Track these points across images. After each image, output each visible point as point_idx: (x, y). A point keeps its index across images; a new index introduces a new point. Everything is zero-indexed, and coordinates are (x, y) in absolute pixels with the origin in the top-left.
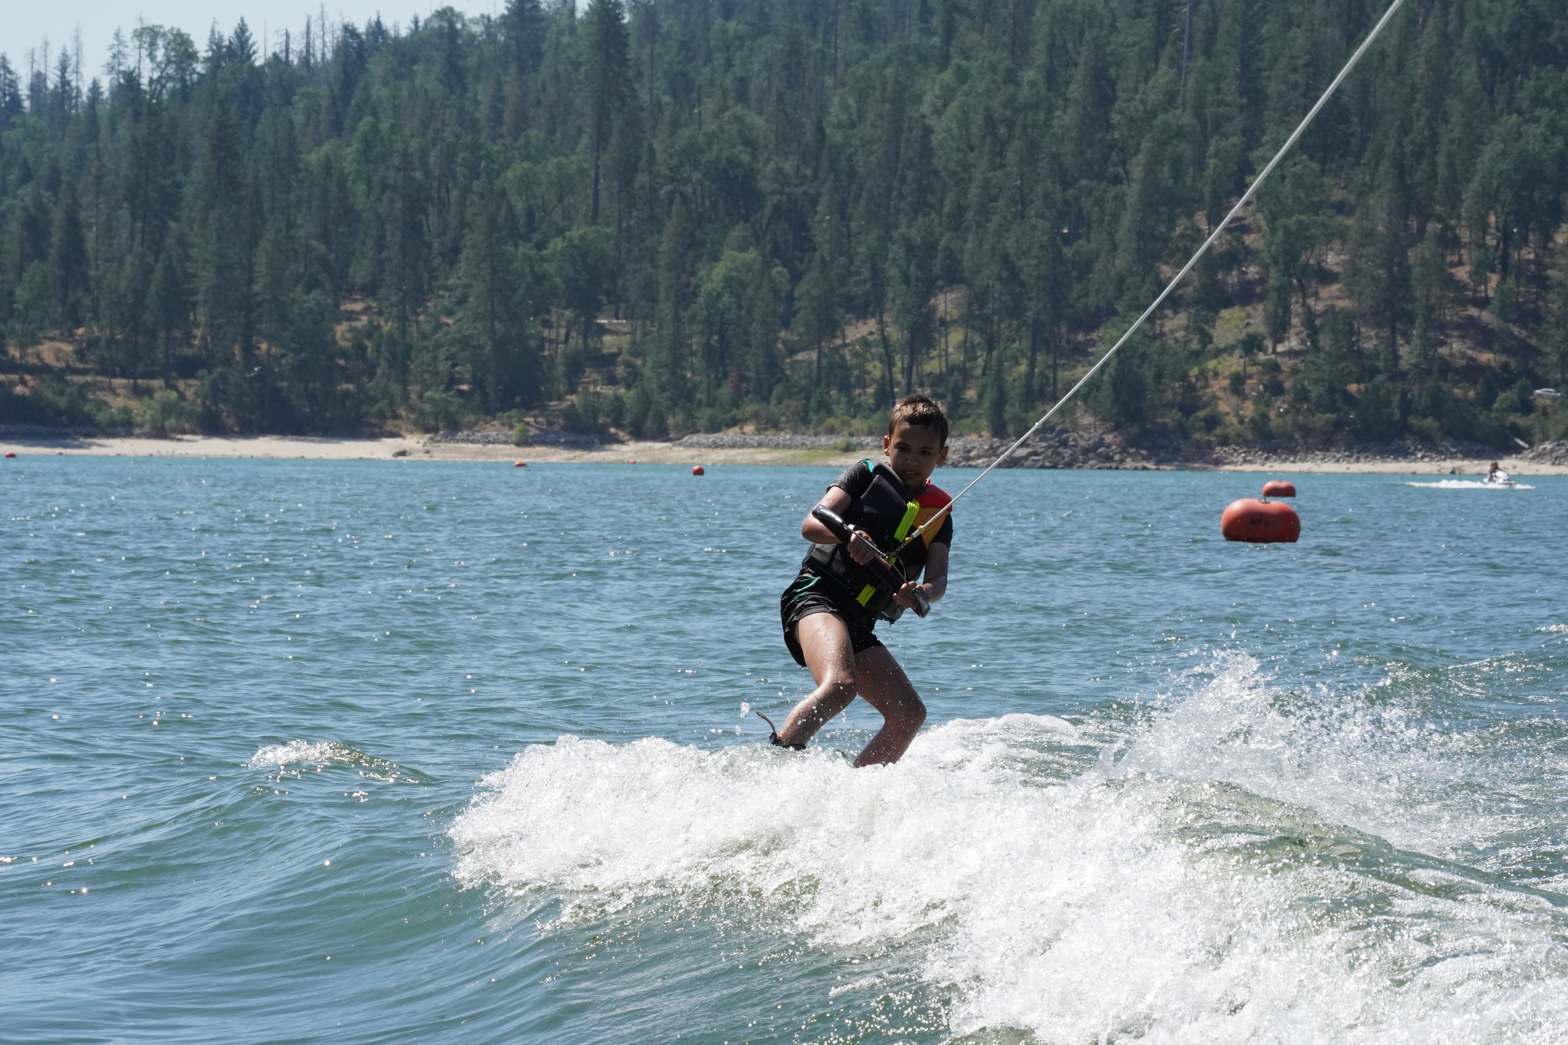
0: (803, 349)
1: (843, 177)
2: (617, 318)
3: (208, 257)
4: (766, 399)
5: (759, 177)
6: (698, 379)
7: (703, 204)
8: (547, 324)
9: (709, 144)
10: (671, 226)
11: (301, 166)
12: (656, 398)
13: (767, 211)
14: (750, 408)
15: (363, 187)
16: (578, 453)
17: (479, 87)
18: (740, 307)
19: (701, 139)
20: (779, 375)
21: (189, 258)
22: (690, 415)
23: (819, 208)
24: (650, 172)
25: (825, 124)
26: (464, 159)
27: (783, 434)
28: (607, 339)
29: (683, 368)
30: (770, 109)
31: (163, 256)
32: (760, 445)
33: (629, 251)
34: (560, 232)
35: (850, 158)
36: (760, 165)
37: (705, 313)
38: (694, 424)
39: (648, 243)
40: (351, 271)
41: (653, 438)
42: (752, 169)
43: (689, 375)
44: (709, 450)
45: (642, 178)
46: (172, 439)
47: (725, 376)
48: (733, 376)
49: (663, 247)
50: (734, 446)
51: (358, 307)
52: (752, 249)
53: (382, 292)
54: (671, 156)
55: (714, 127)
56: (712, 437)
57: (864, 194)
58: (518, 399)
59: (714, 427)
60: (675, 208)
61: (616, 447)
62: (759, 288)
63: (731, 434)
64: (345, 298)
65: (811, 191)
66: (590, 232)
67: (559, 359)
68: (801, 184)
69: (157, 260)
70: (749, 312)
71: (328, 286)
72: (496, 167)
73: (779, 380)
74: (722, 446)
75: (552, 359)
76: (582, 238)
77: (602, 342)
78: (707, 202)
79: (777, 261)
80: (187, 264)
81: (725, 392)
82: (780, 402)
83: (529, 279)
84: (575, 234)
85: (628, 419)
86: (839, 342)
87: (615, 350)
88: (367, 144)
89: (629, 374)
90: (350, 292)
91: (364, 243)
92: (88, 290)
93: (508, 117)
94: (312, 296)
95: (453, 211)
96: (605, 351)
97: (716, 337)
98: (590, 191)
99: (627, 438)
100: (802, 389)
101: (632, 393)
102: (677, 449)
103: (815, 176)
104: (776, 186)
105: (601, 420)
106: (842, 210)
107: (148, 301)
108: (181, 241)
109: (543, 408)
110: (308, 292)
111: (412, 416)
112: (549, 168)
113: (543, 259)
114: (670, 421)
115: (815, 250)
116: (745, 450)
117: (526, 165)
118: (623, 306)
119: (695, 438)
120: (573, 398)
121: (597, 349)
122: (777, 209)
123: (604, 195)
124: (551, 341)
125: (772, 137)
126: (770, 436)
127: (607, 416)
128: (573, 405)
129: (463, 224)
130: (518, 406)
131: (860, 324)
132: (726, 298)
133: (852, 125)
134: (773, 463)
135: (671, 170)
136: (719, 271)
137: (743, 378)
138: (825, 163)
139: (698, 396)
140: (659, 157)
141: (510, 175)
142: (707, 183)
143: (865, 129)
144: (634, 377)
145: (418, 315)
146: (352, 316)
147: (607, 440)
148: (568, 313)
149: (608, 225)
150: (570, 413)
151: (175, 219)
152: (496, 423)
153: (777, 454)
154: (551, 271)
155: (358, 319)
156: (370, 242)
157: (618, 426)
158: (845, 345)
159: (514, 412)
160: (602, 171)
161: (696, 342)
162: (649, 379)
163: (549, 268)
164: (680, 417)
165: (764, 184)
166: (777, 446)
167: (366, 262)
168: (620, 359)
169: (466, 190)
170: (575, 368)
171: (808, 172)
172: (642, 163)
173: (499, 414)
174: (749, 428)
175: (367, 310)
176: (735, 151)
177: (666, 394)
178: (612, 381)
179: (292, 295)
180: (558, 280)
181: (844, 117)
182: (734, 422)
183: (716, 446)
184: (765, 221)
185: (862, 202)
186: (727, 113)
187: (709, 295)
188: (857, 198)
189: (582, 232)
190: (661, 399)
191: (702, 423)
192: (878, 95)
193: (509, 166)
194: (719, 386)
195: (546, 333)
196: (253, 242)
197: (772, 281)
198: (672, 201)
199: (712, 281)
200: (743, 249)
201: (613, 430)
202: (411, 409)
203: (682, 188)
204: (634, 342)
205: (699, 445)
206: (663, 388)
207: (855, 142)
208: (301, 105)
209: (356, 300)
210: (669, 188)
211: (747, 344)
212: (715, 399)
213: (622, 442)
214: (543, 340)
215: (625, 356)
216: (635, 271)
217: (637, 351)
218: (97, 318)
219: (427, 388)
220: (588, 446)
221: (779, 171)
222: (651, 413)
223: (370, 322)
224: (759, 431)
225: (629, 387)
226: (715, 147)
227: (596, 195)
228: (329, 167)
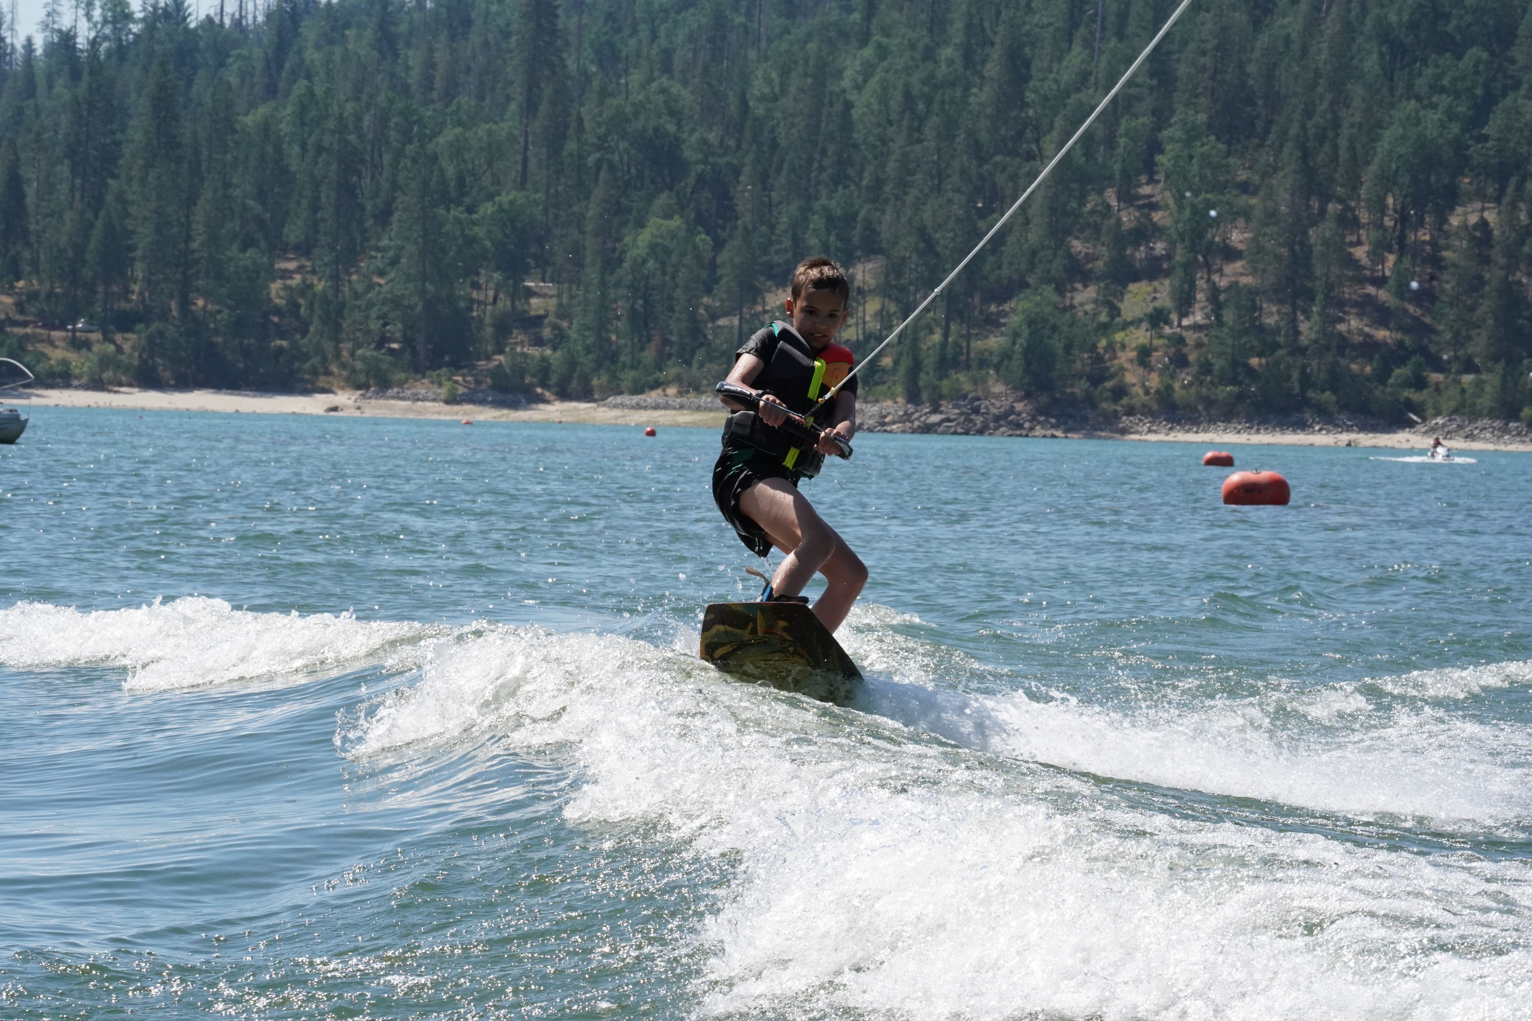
0: (726, 314)
1: (765, 149)
2: (544, 281)
3: (148, 214)
4: (688, 363)
5: (684, 147)
6: (622, 342)
7: (629, 172)
8: (476, 286)
9: (636, 114)
10: (598, 193)
11: (238, 127)
12: (581, 360)
13: (691, 180)
14: (672, 371)
15: (296, 149)
16: (505, 411)
17: (410, 53)
18: (664, 273)
19: (629, 109)
20: (702, 340)
21: (128, 215)
22: (614, 377)
23: (742, 178)
24: (579, 140)
25: (748, 96)
26: (396, 124)
27: (704, 397)
28: (534, 301)
29: (608, 331)
30: (696, 81)
31: (102, 213)
32: (682, 407)
33: (556, 217)
34: (490, 197)
35: (772, 130)
36: (685, 135)
37: (630, 277)
38: (618, 386)
39: (575, 209)
40: (285, 230)
41: (578, 398)
42: (677, 139)
43: (614, 338)
44: (633, 412)
45: (571, 146)
46: (109, 391)
47: (649, 340)
48: (657, 339)
49: (590, 213)
50: (656, 407)
51: (292, 265)
52: (677, 217)
53: (316, 251)
54: (599, 125)
55: (641, 97)
56: (636, 399)
57: (786, 165)
58: (447, 358)
59: (638, 389)
60: (602, 175)
61: (542, 406)
62: (683, 255)
63: (654, 396)
64: (279, 257)
65: (735, 161)
66: (520, 197)
67: (488, 320)
68: (725, 154)
69: (96, 217)
70: (673, 278)
71: (263, 244)
72: (428, 132)
73: (702, 345)
74: (645, 408)
75: (481, 321)
76: (511, 203)
77: (529, 304)
78: (633, 171)
79: (700, 229)
80: (127, 221)
81: (649, 355)
82: (702, 365)
83: (460, 241)
84: (504, 199)
85: (554, 379)
86: (759, 308)
87: (541, 312)
88: (303, 108)
89: (556, 336)
90: (285, 251)
91: (298, 204)
92: (29, 244)
93: (438, 84)
94: (248, 254)
95: (385, 174)
96: (532, 313)
97: (641, 302)
98: (519, 158)
99: (552, 398)
100: (723, 354)
101: (559, 354)
102: (602, 409)
103: (739, 147)
104: (700, 156)
105: (528, 380)
106: (763, 180)
107: (88, 257)
108: (121, 198)
109: (472, 367)
110: (244, 250)
111: (345, 373)
112: (480, 133)
113: (474, 223)
114: (595, 382)
115: (737, 218)
116: (668, 412)
117: (458, 130)
118: (550, 270)
119: (619, 399)
120: (501, 358)
121: (525, 311)
122: (700, 179)
123: (533, 162)
124: (479, 302)
125: (698, 108)
126: (692, 398)
127: (533, 376)
128: (500, 365)
129: (395, 186)
130: (448, 365)
132: (651, 264)
133: (775, 99)
134: (695, 425)
135: (599, 138)
136: (645, 237)
137: (666, 342)
138: (748, 134)
139: (623, 358)
140: (587, 125)
141: (441, 140)
142: (633, 152)
143: (787, 102)
144: (560, 339)
145: (350, 274)
146: (286, 274)
147: (534, 399)
148: (497, 276)
149: (536, 191)
150: (497, 373)
151: (114, 176)
152: (426, 381)
153: (698, 417)
154: (481, 235)
155: (291, 278)
156: (305, 203)
157: (544, 385)
158: (765, 312)
159: (444, 371)
160: (530, 138)
161: (621, 308)
162: (575, 341)
163: (479, 231)
164: (605, 378)
165: (688, 154)
166: (698, 409)
167: (300, 223)
168: (546, 321)
169: (399, 154)
170: (503, 329)
171: (732, 143)
172: (571, 131)
173: (429, 372)
174: (672, 391)
175: (300, 269)
176: (662, 121)
177: (590, 356)
178: (539, 342)
179: (228, 253)
180: (488, 244)
181: (767, 91)
182: (656, 385)
183: (638, 407)
184: (689, 190)
185: (784, 172)
186: (654, 85)
187: (635, 260)
188: (779, 170)
189: (511, 197)
190: (587, 361)
191: (625, 384)
192: (800, 69)
193: (440, 133)
194: (642, 349)
195: (475, 295)
196: (191, 201)
197: (696, 248)
198: (599, 168)
199: (638, 247)
200: (668, 217)
201: (539, 390)
202: (343, 366)
203: (609, 156)
204: (560, 305)
205: (623, 406)
206: (588, 350)
207: (778, 114)
208: (236, 67)
209: (289, 260)
210: (597, 155)
211: (671, 309)
212: (639, 362)
213: (548, 402)
214: (472, 301)
215: (552, 318)
216: (562, 236)
217: (564, 313)
218: (36, 271)
219: (359, 346)
220: (514, 405)
221: (704, 142)
222: (576, 375)
223: (304, 281)
224: (680, 394)
225: (555, 349)
226: (642, 117)
227: (525, 161)
228: (266, 128)
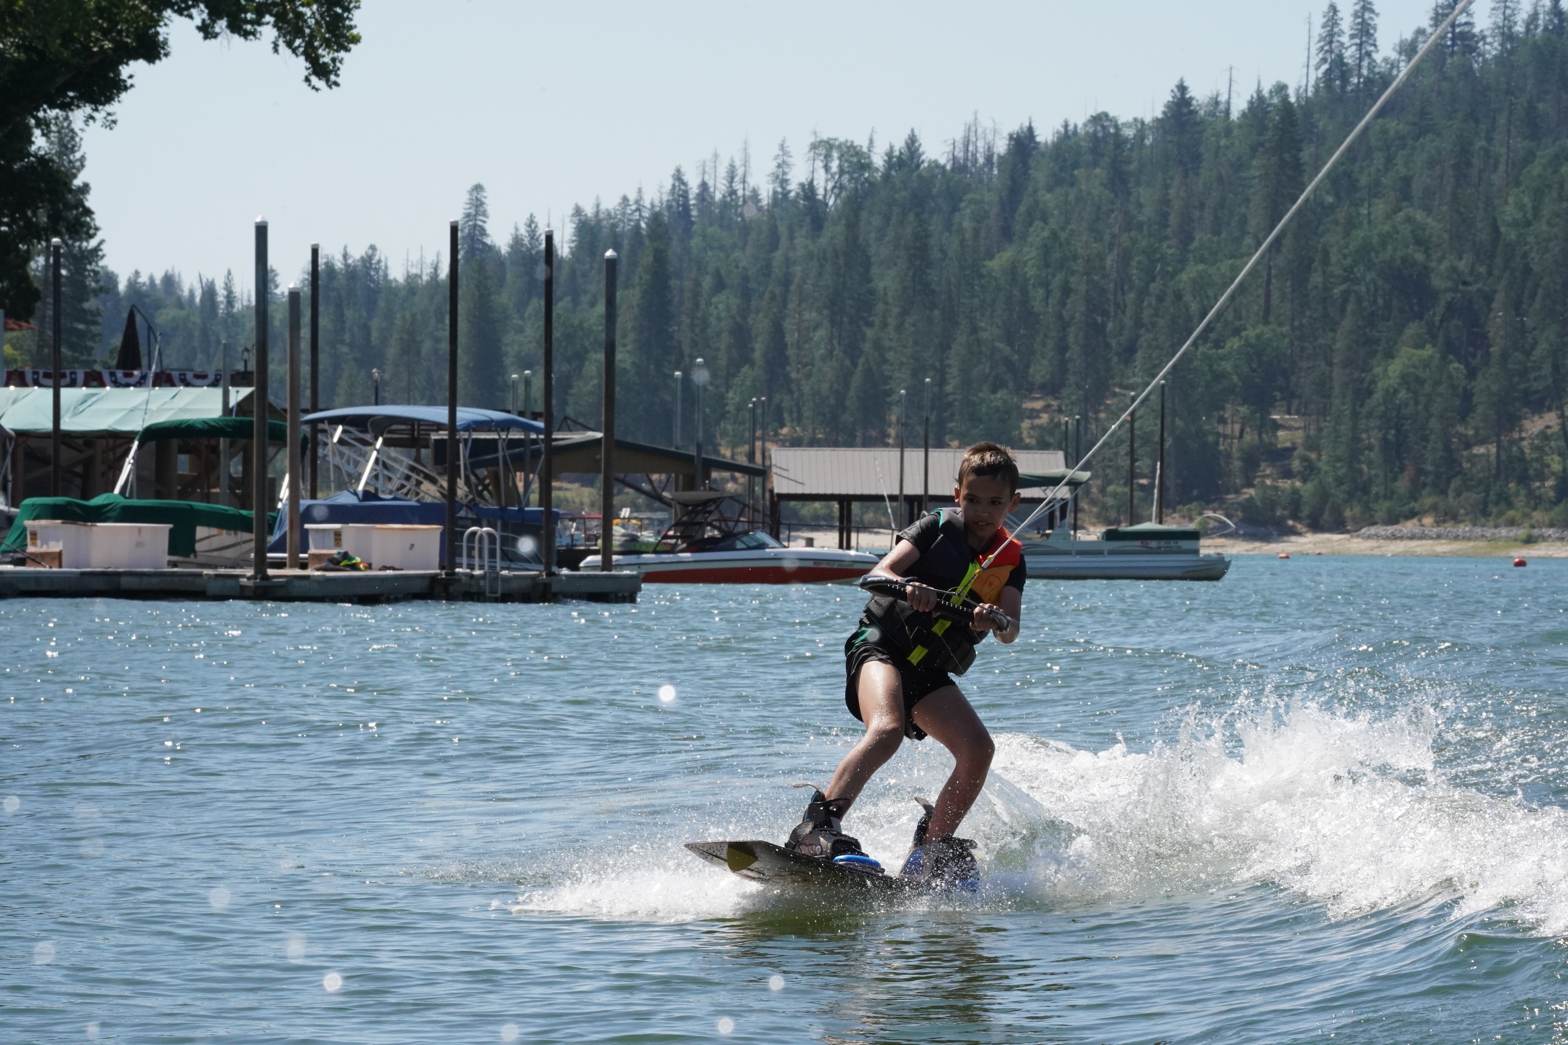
0: (1482, 442)
1: (1517, 274)
2: (1289, 413)
3: (904, 360)
4: (1444, 492)
5: (1432, 276)
6: (1373, 472)
7: (1375, 302)
8: (1222, 421)
9: (1383, 244)
10: (1347, 323)
11: (984, 271)
12: (1333, 491)
13: (1440, 309)
14: (1428, 500)
15: (1041, 292)
16: (1257, 544)
17: (1141, 190)
18: (1417, 403)
19: (1375, 240)
20: (1458, 469)
21: (885, 361)
22: (1367, 508)
23: (1494, 305)
24: (1324, 272)
25: (1499, 222)
26: (1139, 263)
27: (1462, 526)
28: (1281, 433)
29: (1360, 462)
30: (1445, 208)
31: (861, 361)
32: (1439, 537)
33: (1303, 349)
34: (1237, 332)
35: (1525, 255)
36: (1433, 264)
37: (1383, 408)
38: (1372, 516)
39: (1321, 341)
40: (1031, 370)
41: (1330, 530)
42: (1426, 268)
43: (1365, 467)
44: (1388, 542)
45: (1316, 279)
46: (871, 532)
47: (1402, 469)
48: (1410, 470)
49: (1338, 345)
50: (1412, 537)
51: (1038, 405)
52: (1428, 346)
53: (1065, 392)
54: (1345, 257)
55: (1387, 228)
56: (1391, 529)
57: (1540, 291)
58: (1195, 492)
59: (1393, 519)
60: (1350, 308)
61: (1293, 538)
62: (1437, 383)
63: (1409, 526)
64: (1025, 396)
65: (1486, 288)
66: (1267, 331)
67: (1235, 453)
68: (1475, 282)
69: (855, 364)
70: (1426, 408)
71: (1011, 385)
72: (1170, 269)
73: (1458, 473)
74: (1401, 538)
75: (1229, 456)
76: (1258, 337)
77: (1276, 436)
78: (1380, 301)
79: (1451, 357)
80: (884, 367)
81: (1402, 485)
82: (1458, 494)
83: (1209, 377)
84: (1250, 333)
85: (1305, 511)
86: (1516, 435)
87: (1288, 444)
88: (1046, 250)
89: (1305, 468)
90: (1031, 391)
91: (1044, 344)
92: (791, 392)
93: (1173, 220)
94: (998, 396)
95: (1129, 312)
96: (1279, 446)
97: (1393, 432)
98: (1261, 291)
99: (1304, 530)
100: (1480, 482)
101: (1309, 486)
102: (1355, 540)
103: (1490, 274)
104: (1449, 284)
105: (1279, 513)
106: (1516, 307)
107: (848, 403)
108: (878, 346)
109: (1222, 501)
110: (994, 391)
111: (1095, 510)
112: (1223, 270)
113: (1222, 358)
114: (1348, 513)
115: (1489, 346)
116: (1424, 542)
117: (1201, 267)
118: (1296, 402)
119: (1373, 530)
120: (1252, 491)
121: (1271, 444)
122: (1450, 307)
123: (1275, 296)
124: (1225, 436)
125: (1446, 236)
126: (1449, 528)
127: (1284, 508)
128: (1251, 498)
129: (1139, 323)
130: (1198, 498)
131: (1536, 418)
132: (1403, 394)
133: (1528, 224)
134: (1454, 554)
135: (1345, 270)
136: (1395, 368)
137: (1420, 471)
138: (1499, 261)
139: (1374, 490)
140: (1333, 259)
141: (1184, 276)
142: (1380, 282)
143: (1542, 227)
144: (1309, 471)
145: (1099, 411)
146: (1034, 414)
147: (1286, 532)
148: (1244, 410)
149: (1280, 324)
150: (1248, 506)
151: (870, 325)
152: (1175, 515)
153: (1456, 546)
154: (1229, 369)
155: (1038, 417)
156: (1050, 344)
157: (1295, 518)
158: (1522, 439)
159: (1194, 505)
160: (1273, 272)
161: (1374, 438)
162: (1326, 472)
163: (1227, 366)
164: (1357, 510)
165: (1437, 282)
166: (1456, 538)
167: (1045, 362)
168: (1296, 453)
169: (1143, 293)
170: (1251, 462)
171: (1482, 270)
172: (1316, 264)
173: (1179, 507)
174: (1428, 520)
175: (1047, 408)
176: (1410, 251)
177: (1344, 487)
178: (1288, 474)
179: (981, 395)
180: (1235, 378)
181: (1519, 216)
182: (1411, 515)
183: (1394, 537)
184: (1437, 319)
185: (1539, 298)
186: (1401, 214)
187: (1387, 391)
188: (1533, 296)
189: (1258, 331)
190: (1339, 494)
191: (1380, 515)
192: (1554, 194)
193: (1182, 269)
194: (1395, 479)
195: (1220, 429)
196: (945, 347)
197: (1450, 377)
198: (1345, 300)
199: (1389, 378)
200: (1420, 346)
201: (1290, 523)
202: (1093, 503)
203: (1356, 288)
204: (1308, 437)
205: (1377, 536)
206: (1340, 482)
207: (1531, 239)
208: (968, 211)
209: (1037, 399)
210: (1343, 287)
211: (1425, 439)
212: (1393, 492)
213: (1299, 534)
214: (1218, 434)
215: (1300, 451)
216: (1309, 368)
217: (1312, 444)
218: (799, 419)
219: (1109, 482)
220: (1266, 538)
221: (1454, 269)
222: (1328, 506)
223: (1051, 420)
224: (1438, 523)
225: (1305, 481)
226: (1389, 247)
227: (1268, 295)
228: (1013, 271)
